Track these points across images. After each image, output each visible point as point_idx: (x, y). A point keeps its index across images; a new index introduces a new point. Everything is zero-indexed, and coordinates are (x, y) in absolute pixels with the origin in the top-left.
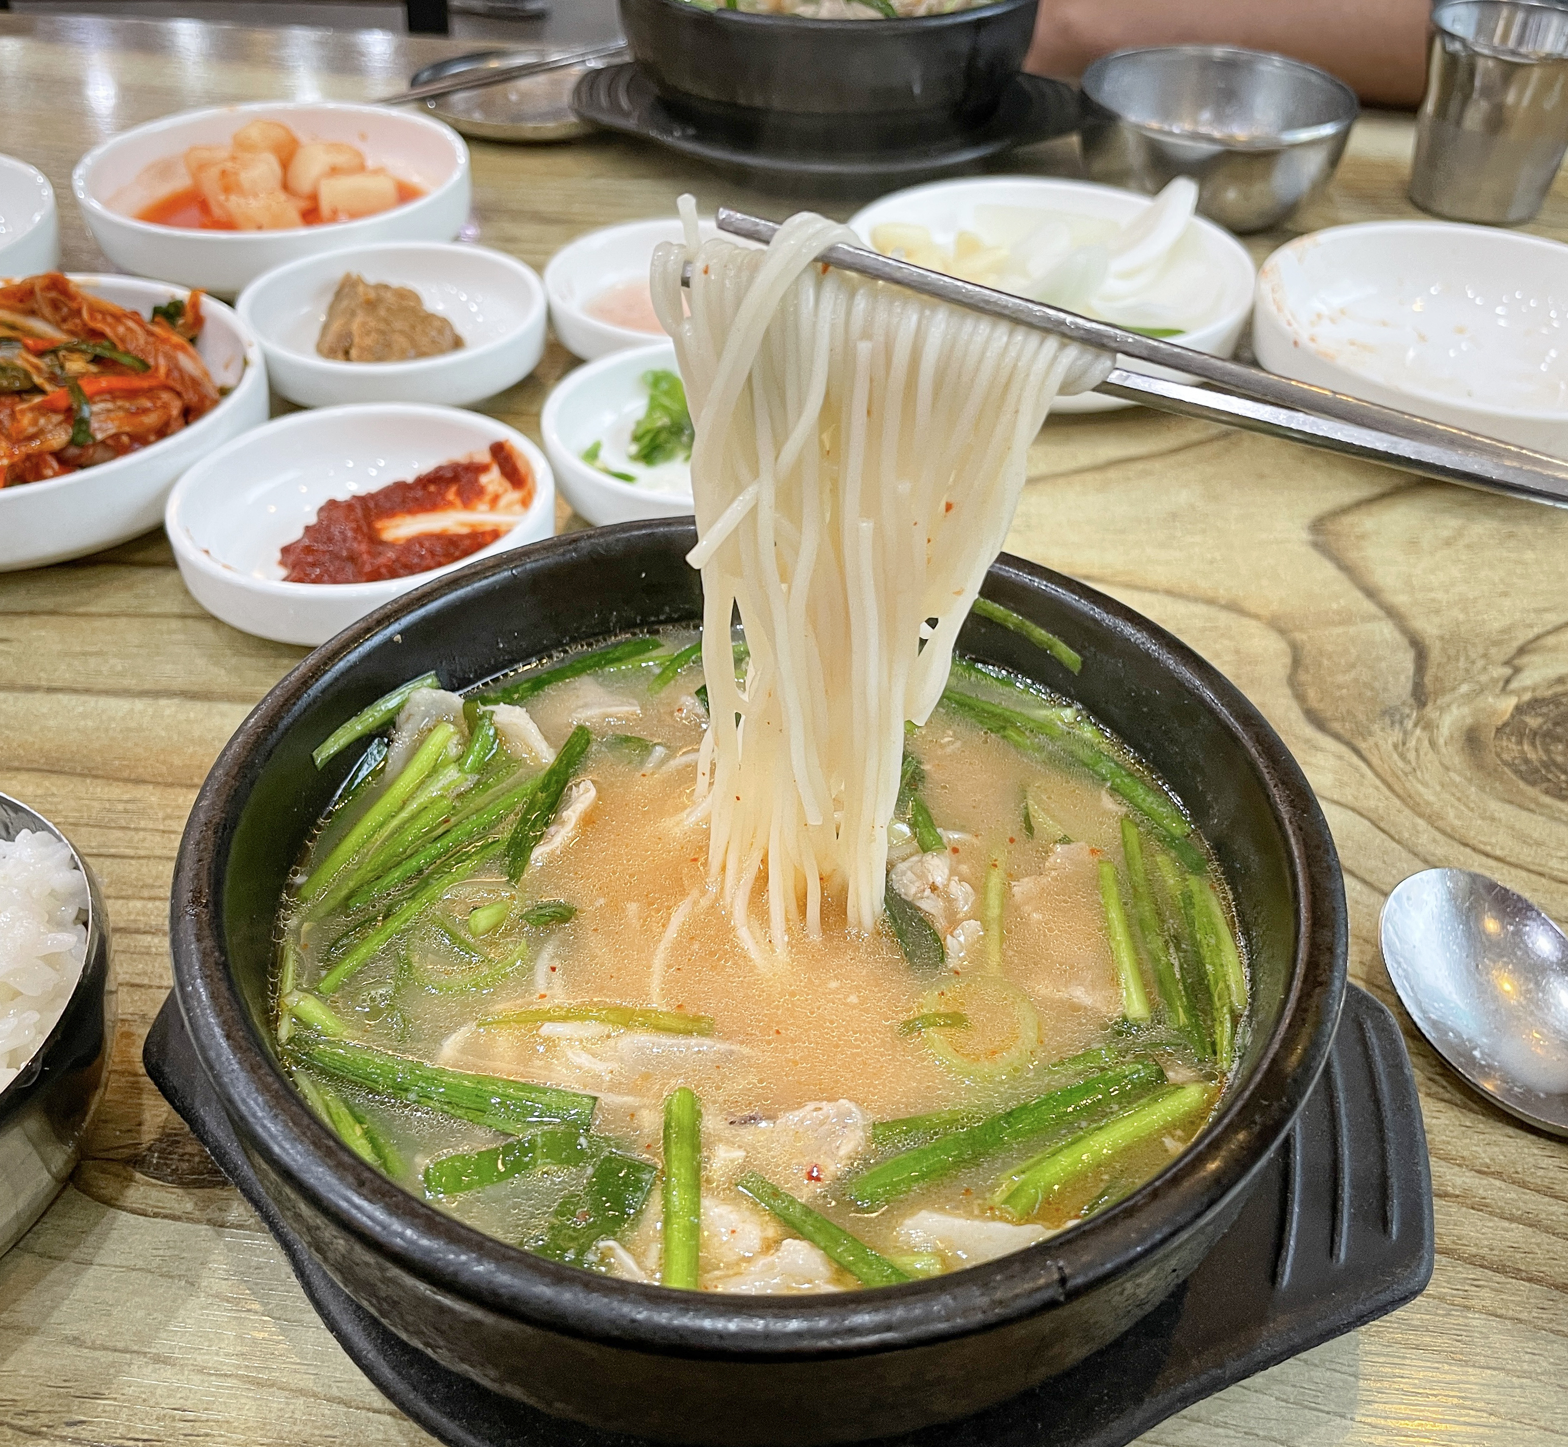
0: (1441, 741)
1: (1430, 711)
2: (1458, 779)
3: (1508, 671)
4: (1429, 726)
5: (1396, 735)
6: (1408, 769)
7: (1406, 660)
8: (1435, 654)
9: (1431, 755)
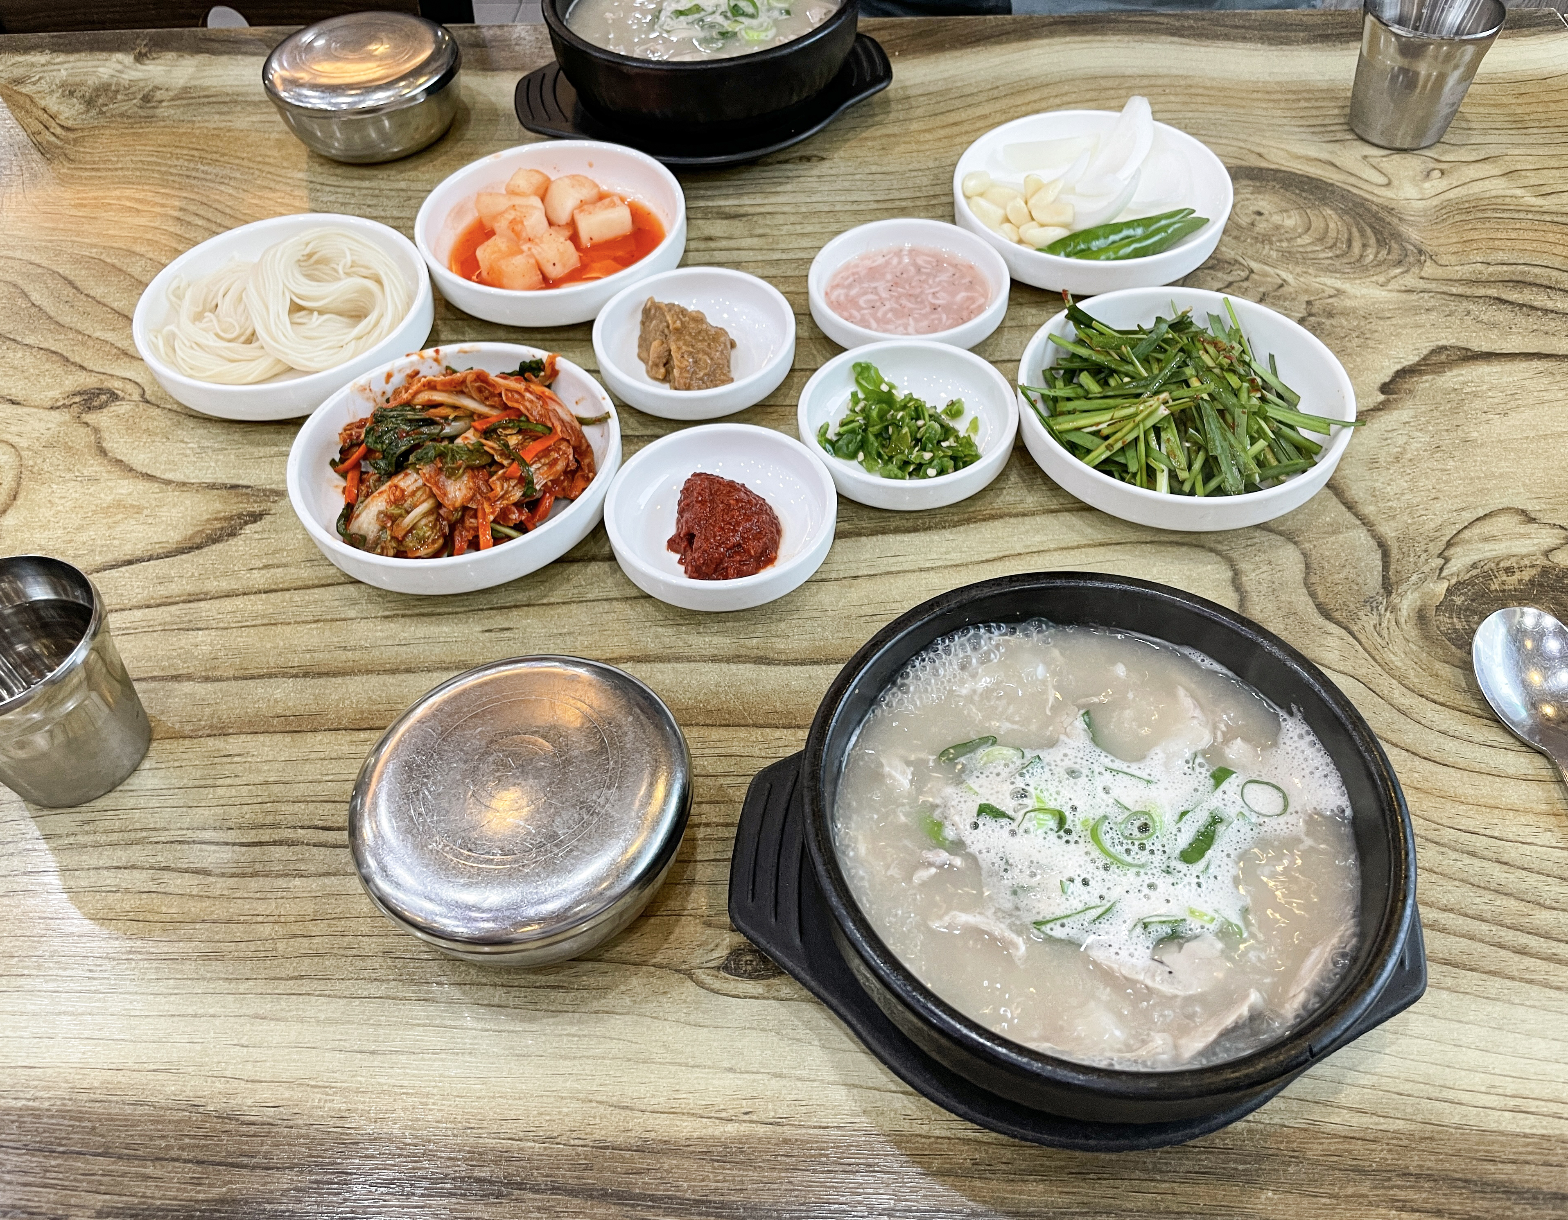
0: (1402, 620)
1: (1395, 599)
2: (1414, 648)
3: (1441, 561)
4: (1394, 609)
5: (1374, 619)
6: (1384, 643)
7: (1376, 558)
8: (1395, 553)
9: (1398, 632)
